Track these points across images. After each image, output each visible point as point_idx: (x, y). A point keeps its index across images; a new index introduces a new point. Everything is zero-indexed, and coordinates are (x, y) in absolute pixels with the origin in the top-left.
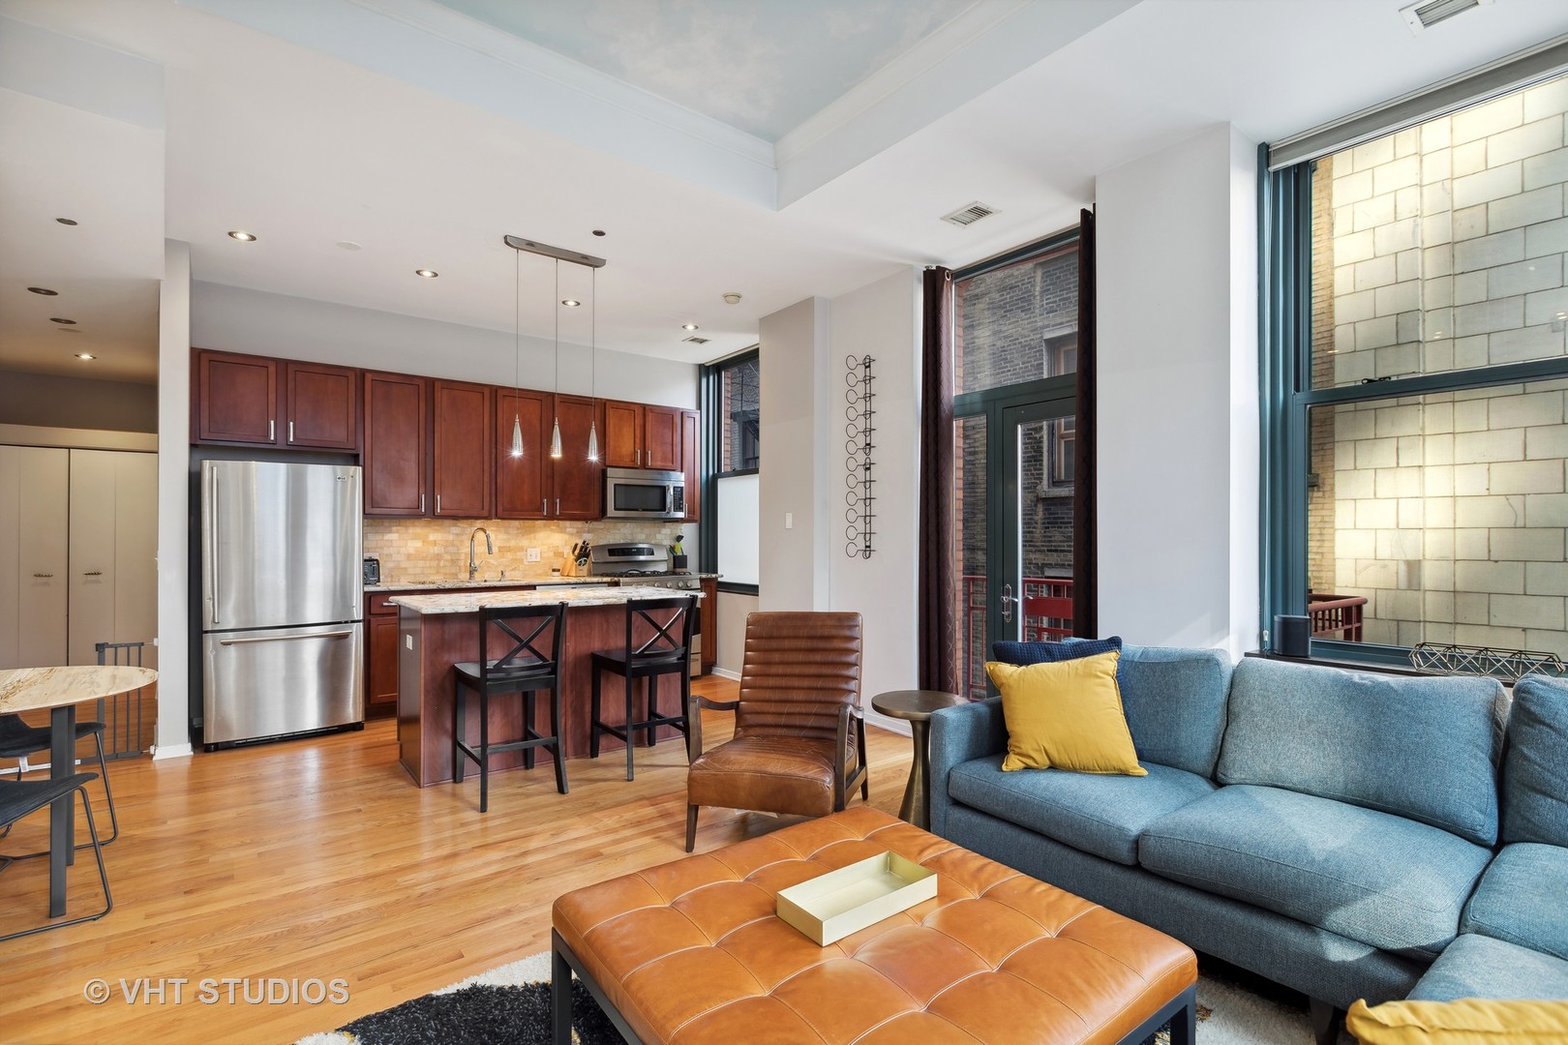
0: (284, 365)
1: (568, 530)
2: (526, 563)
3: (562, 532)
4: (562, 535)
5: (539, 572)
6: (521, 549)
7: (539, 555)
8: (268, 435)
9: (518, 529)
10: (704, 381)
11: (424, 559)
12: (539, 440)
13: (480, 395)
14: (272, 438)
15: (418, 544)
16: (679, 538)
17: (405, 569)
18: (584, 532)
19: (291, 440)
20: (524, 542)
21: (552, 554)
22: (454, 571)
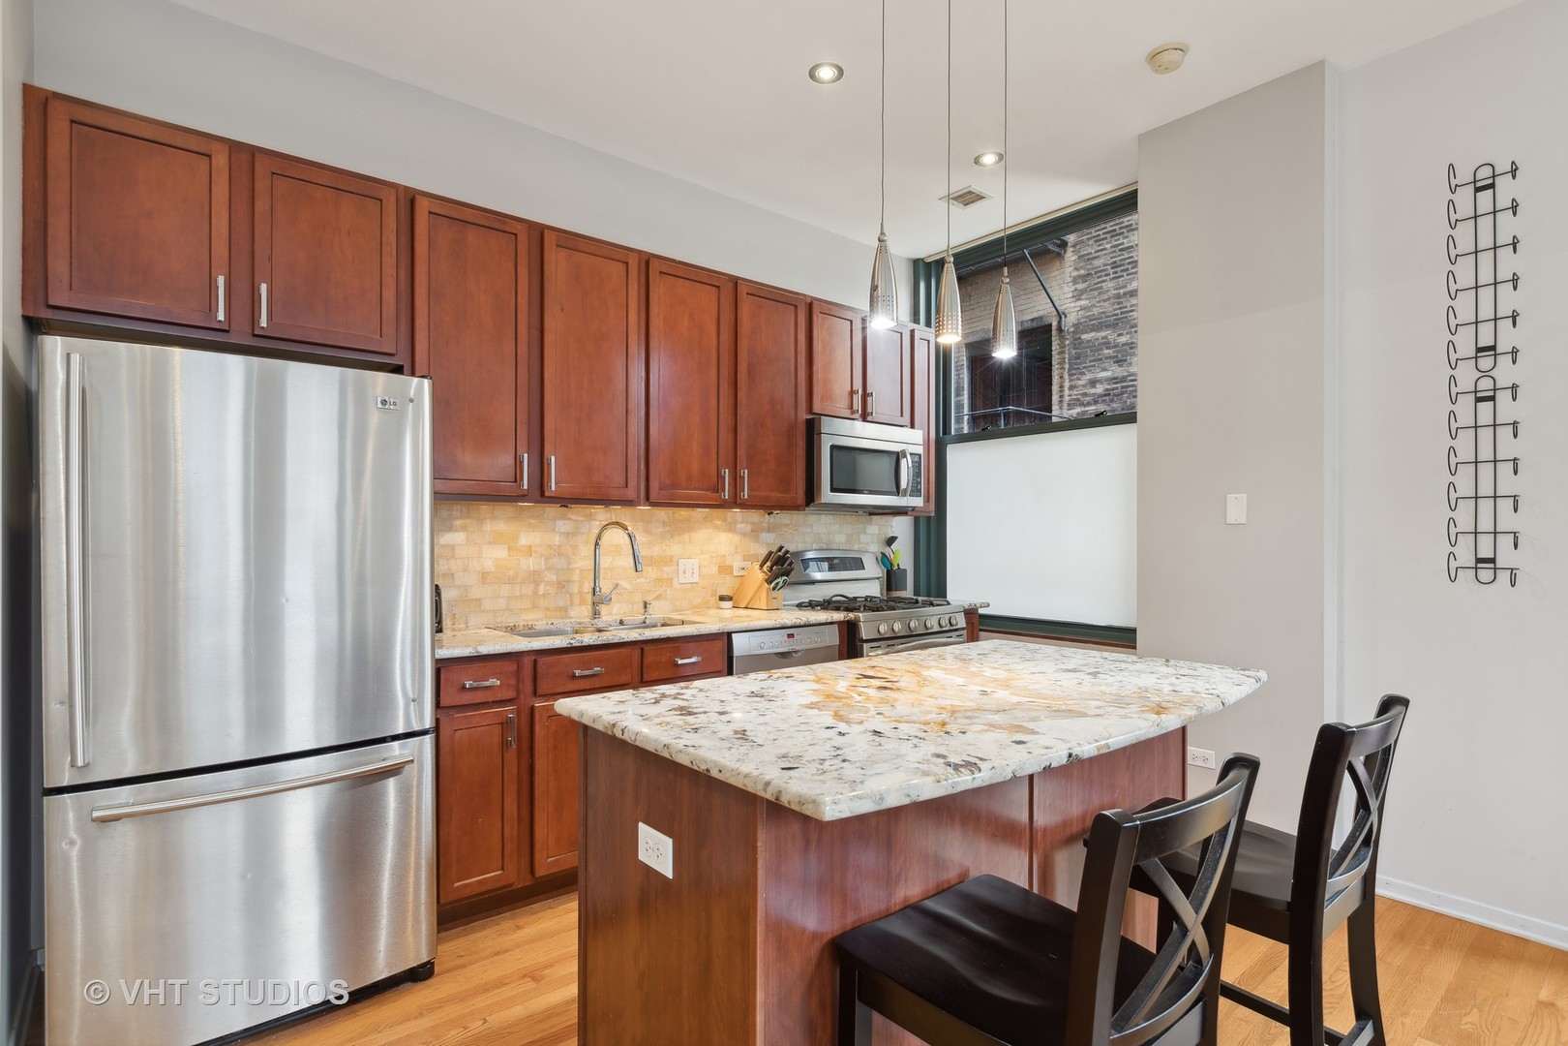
0: (246, 156)
1: (740, 526)
2: (676, 585)
3: (730, 531)
4: (730, 535)
5: (698, 601)
6: (670, 560)
7: (696, 571)
8: (212, 309)
9: (664, 524)
10: (922, 285)
11: (511, 581)
12: (714, 359)
13: (621, 266)
14: (221, 316)
15: (501, 552)
16: (891, 541)
17: (478, 601)
18: (762, 530)
19: (264, 324)
20: (674, 548)
21: (715, 569)
22: (561, 604)
